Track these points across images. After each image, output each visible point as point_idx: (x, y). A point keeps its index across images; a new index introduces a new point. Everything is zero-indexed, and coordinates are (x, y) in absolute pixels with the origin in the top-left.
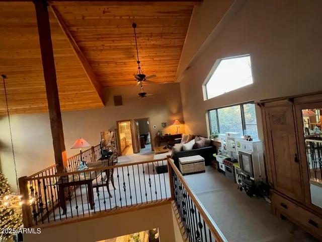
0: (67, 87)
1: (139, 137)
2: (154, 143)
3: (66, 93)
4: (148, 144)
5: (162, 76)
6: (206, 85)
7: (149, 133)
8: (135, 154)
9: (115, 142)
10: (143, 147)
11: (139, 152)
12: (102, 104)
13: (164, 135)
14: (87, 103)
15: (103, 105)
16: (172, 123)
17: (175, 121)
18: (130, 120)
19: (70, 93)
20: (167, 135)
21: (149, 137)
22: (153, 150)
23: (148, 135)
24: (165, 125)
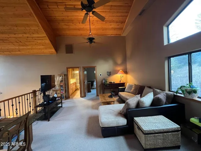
0: (16, 28)
1: (86, 83)
2: (98, 89)
3: (16, 36)
4: (94, 89)
5: (110, 27)
6: (168, 27)
7: (95, 80)
8: (82, 98)
9: (64, 86)
10: (89, 91)
11: (85, 96)
12: (53, 50)
13: (108, 82)
14: (40, 49)
15: (55, 52)
16: (116, 72)
17: (119, 71)
18: (78, 68)
19: (20, 35)
20: (111, 83)
21: (95, 83)
22: (97, 95)
23: (94, 81)
24: (110, 74)
